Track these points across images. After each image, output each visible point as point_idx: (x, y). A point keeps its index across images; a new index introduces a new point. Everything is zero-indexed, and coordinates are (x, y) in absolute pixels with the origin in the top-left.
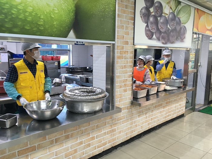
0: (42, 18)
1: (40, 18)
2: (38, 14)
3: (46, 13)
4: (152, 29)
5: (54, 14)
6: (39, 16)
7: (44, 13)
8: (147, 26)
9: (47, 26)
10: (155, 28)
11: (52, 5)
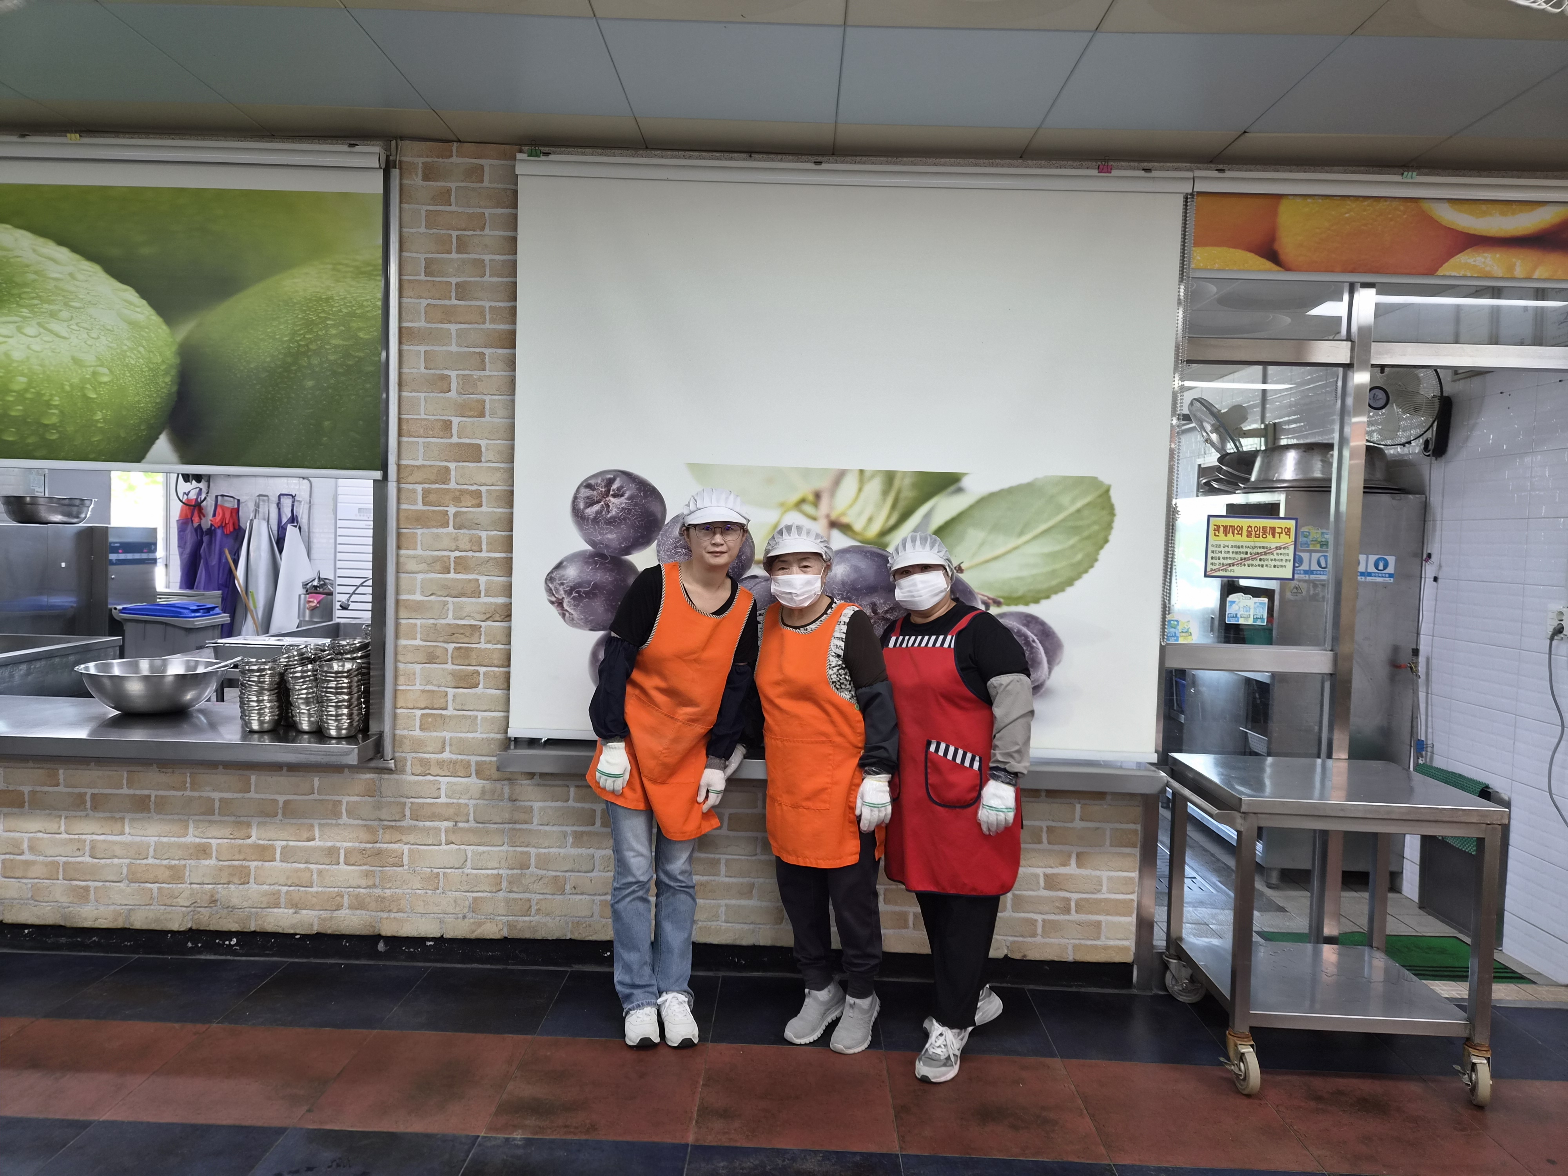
0: (57, 403)
1: (48, 405)
2: (44, 395)
3: (67, 388)
5: (94, 388)
6: (46, 398)
7: (62, 386)
9: (70, 429)
11: (90, 359)
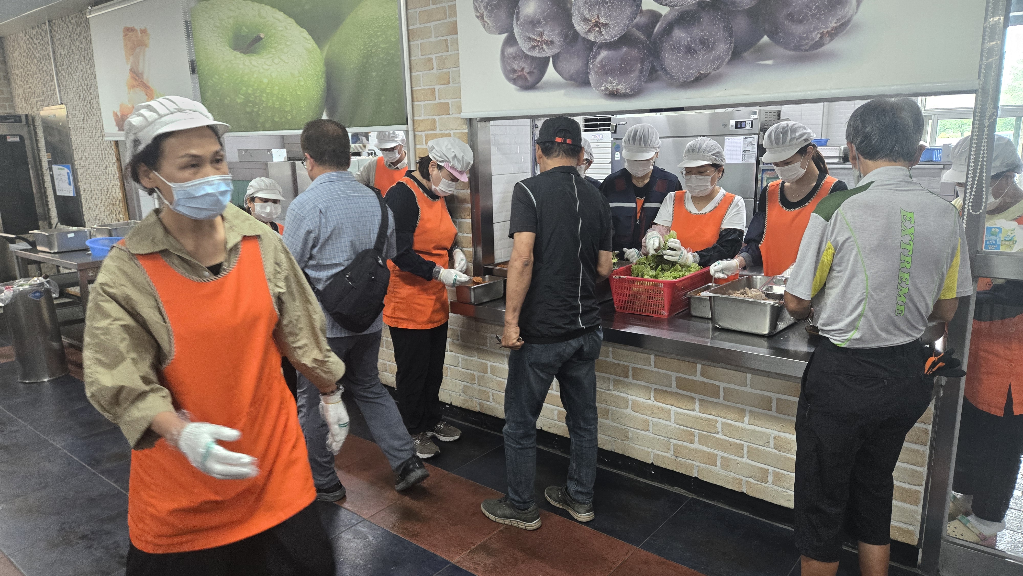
4: (533, 47)
8: (511, 41)
10: (556, 38)
